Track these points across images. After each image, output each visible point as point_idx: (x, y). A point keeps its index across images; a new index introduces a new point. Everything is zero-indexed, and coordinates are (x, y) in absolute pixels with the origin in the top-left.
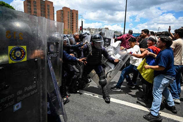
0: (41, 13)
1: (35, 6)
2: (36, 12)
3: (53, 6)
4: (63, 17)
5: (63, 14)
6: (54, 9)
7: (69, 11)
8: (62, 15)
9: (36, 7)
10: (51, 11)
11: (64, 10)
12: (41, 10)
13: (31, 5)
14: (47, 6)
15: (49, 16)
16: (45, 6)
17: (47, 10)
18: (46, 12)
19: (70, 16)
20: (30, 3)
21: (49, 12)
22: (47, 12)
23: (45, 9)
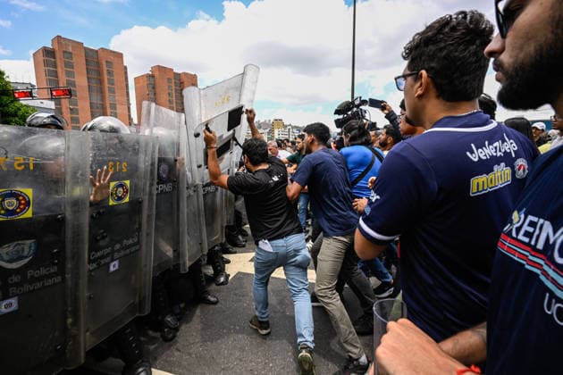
0: (89, 86)
1: (68, 65)
2: (74, 82)
3: (125, 64)
4: (155, 94)
5: (154, 84)
6: (126, 73)
7: (172, 77)
8: (150, 89)
9: (73, 68)
10: (117, 78)
11: (157, 74)
12: (88, 78)
13: (55, 62)
14: (104, 63)
15: (114, 92)
16: (98, 64)
17: (106, 77)
18: (103, 81)
19: (174, 91)
20: (54, 58)
21: (111, 82)
22: (106, 81)
23: (100, 73)
